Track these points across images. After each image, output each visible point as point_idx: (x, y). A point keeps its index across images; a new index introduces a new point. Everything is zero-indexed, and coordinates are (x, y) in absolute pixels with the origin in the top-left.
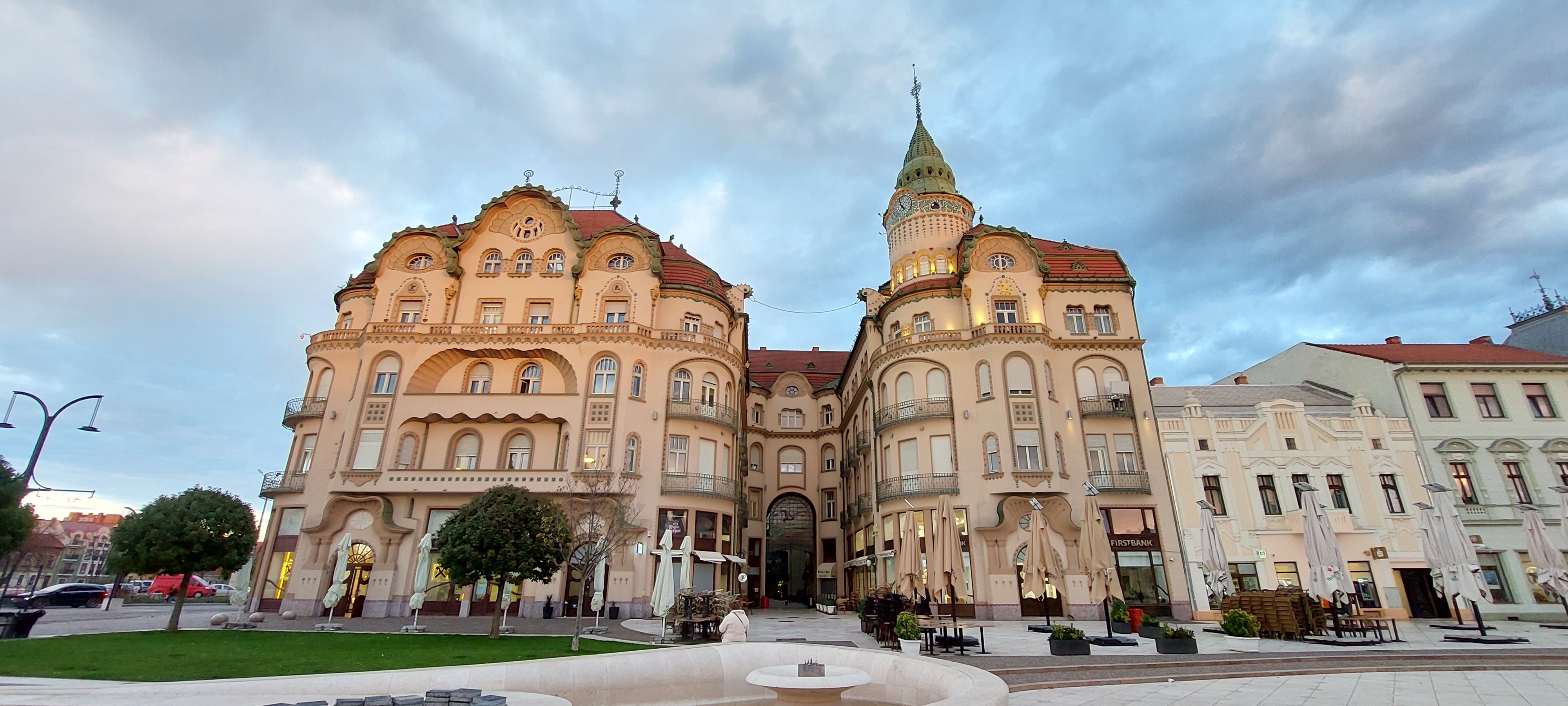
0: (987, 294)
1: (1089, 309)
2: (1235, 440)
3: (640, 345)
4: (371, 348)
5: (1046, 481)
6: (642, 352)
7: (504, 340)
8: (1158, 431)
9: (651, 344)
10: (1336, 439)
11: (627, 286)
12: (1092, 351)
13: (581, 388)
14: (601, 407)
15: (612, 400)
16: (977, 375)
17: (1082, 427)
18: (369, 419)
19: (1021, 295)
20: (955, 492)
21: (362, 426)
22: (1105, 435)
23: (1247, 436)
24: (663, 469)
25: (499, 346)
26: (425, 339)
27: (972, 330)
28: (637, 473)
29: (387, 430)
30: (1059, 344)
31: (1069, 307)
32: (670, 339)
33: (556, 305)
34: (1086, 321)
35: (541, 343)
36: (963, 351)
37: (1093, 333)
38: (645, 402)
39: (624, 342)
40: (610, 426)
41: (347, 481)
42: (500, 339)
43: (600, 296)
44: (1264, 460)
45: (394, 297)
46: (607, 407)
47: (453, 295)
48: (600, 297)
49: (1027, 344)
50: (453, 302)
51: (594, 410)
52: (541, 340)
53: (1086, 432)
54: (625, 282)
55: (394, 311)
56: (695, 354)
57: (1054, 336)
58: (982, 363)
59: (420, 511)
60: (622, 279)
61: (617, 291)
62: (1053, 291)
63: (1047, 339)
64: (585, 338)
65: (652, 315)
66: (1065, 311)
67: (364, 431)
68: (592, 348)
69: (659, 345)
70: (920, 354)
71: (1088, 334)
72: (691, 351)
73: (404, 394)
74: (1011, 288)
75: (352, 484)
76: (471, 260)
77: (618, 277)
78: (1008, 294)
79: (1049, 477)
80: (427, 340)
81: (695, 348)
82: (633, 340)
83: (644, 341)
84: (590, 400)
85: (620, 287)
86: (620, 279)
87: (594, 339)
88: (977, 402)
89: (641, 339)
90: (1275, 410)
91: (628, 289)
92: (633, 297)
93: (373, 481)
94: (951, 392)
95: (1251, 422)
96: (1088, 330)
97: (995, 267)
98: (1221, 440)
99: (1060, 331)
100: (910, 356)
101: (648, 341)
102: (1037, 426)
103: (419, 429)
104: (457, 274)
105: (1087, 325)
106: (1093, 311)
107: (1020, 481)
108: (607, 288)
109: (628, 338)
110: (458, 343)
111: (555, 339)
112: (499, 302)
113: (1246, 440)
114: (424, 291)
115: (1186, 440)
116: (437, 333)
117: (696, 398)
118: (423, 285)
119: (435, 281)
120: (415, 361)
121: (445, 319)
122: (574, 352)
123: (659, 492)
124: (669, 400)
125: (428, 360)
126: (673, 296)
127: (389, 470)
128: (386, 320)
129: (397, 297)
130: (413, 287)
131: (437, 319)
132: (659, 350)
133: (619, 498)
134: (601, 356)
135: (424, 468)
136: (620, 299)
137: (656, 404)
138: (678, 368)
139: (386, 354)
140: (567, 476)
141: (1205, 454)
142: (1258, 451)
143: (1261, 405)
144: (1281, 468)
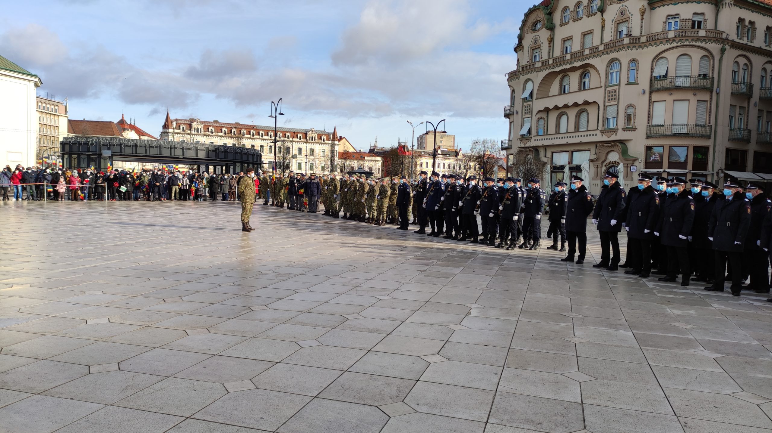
3: (631, 50)
4: (523, 78)
6: (633, 53)
7: (569, 63)
9: (640, 47)
11: (627, 10)
13: (603, 84)
14: (612, 92)
15: (617, 87)
18: (526, 113)
21: (524, 117)
24: (648, 123)
25: (568, 66)
26: (540, 70)
28: (633, 127)
29: (531, 117)
32: (652, 40)
33: (594, 33)
35: (585, 60)
38: (638, 84)
39: (622, 50)
40: (616, 103)
41: (521, 142)
42: (568, 62)
43: (614, 22)
45: (529, 49)
46: (615, 92)
47: (551, 40)
50: (552, 45)
51: (609, 94)
54: (626, 8)
55: (530, 56)
56: (668, 46)
59: (549, 155)
61: (622, 16)
64: (603, 53)
65: (642, 26)
67: (525, 119)
68: (607, 58)
69: (645, 46)
72: (664, 45)
73: (536, 99)
75: (523, 144)
76: (557, 18)
77: (623, 6)
80: (541, 70)
81: (668, 42)
82: (626, 48)
83: (634, 47)
84: (608, 89)
85: (624, 12)
86: (624, 7)
87: (607, 53)
89: (631, 46)
91: (628, 12)
92: (630, 17)
101: (637, 45)
103: (544, 115)
104: (551, 28)
108: (617, 15)
109: (623, 48)
110: (552, 69)
111: (590, 57)
112: (570, 38)
114: (540, 42)
116: (545, 64)
117: (671, 74)
118: (539, 39)
119: (543, 34)
120: (538, 82)
121: (549, 55)
122: (600, 63)
123: (645, 136)
124: (653, 79)
125: (542, 80)
126: (659, 7)
127: (534, 136)
128: (528, 62)
129: (531, 48)
130: (535, 41)
131: (545, 56)
132: (646, 49)
133: (622, 142)
134: (612, 61)
135: (548, 134)
136: (624, 20)
137: (644, 83)
138: (658, 58)
139: (528, 80)
140: (598, 132)
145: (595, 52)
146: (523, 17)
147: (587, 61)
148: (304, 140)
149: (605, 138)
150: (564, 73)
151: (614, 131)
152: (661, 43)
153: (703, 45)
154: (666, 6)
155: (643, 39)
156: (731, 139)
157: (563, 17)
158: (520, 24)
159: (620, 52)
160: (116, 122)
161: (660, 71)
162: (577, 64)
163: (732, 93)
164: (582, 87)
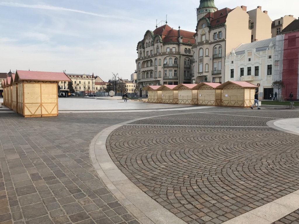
0: (200, 35)
4: (138, 62)
6: (160, 57)
8: (225, 60)
10: (259, 57)
12: (217, 44)
13: (154, 65)
15: (157, 66)
17: (213, 61)
22: (217, 62)
24: (164, 76)
25: (147, 60)
26: (142, 60)
28: (161, 77)
30: (211, 44)
31: (214, 33)
34: (217, 36)
40: (157, 70)
43: (156, 48)
47: (144, 52)
51: (155, 68)
56: (167, 56)
59: (145, 84)
61: (158, 47)
62: (211, 31)
64: (154, 57)
65: (161, 50)
73: (141, 68)
74: (204, 32)
75: (140, 81)
76: (145, 45)
79: (203, 73)
86: (158, 45)
90: (248, 52)
95: (242, 55)
96: (217, 38)
101: (160, 55)
102: (202, 63)
103: (143, 73)
104: (144, 48)
107: (199, 74)
110: (144, 60)
112: (148, 51)
113: (240, 60)
115: (229, 62)
117: (168, 63)
119: (142, 50)
120: (141, 63)
122: (153, 59)
123: (163, 79)
124: (164, 64)
127: (142, 79)
128: (140, 57)
129: (140, 53)
131: (143, 56)
132: (162, 56)
133: (159, 81)
134: (156, 59)
137: (162, 66)
138: (165, 59)
139: (139, 63)
140: (154, 78)
141: (233, 64)
142: (242, 62)
143: (245, 51)
144: (245, 66)
145: (152, 57)
146: (137, 44)
147: (151, 59)
148: (81, 78)
149: (155, 80)
150: (147, 61)
152: (165, 55)
153: (174, 56)
154: (166, 45)
155: (162, 54)
156: (184, 79)
157: (147, 45)
158: (137, 46)
159: (157, 57)
160: (8, 72)
161: (165, 63)
162: (149, 59)
163: (184, 68)
164: (151, 66)
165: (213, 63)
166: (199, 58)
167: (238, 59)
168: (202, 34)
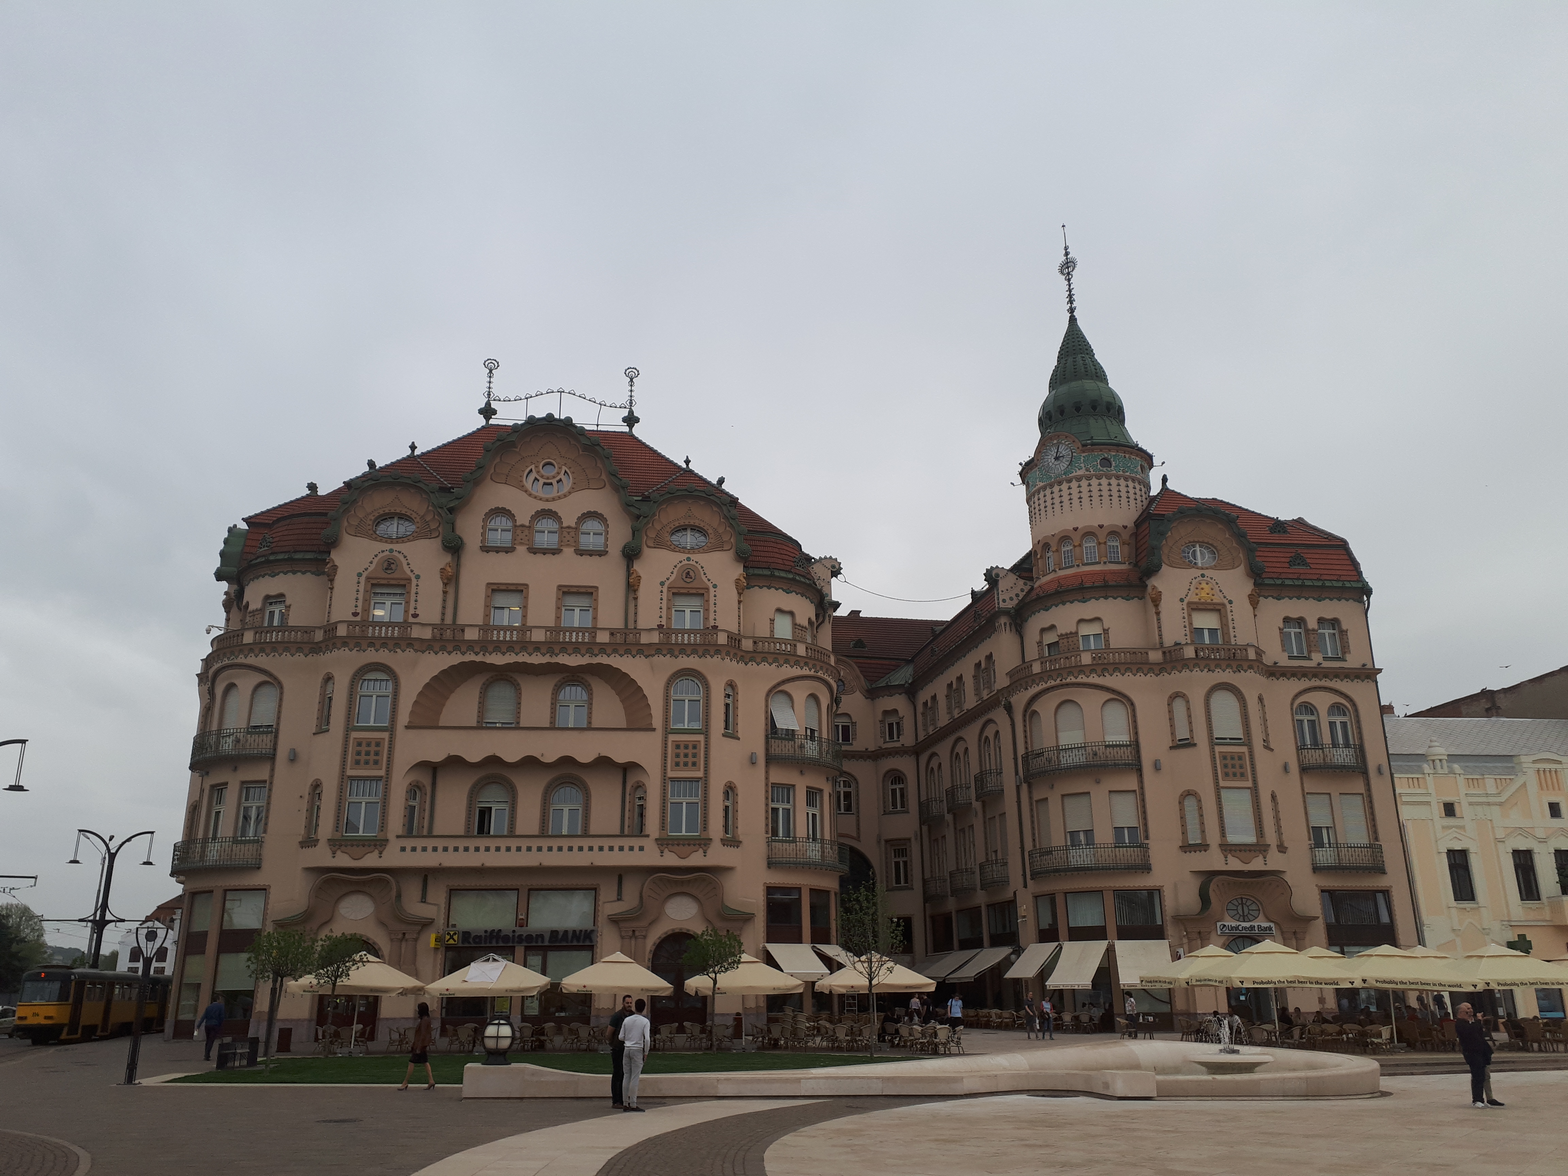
0: (1182, 600)
1: (1312, 624)
2: (1489, 804)
3: (731, 660)
4: (349, 658)
5: (1261, 857)
6: (732, 670)
8: (1394, 790)
9: (743, 659)
11: (703, 573)
12: (1315, 682)
13: (658, 720)
14: (686, 747)
15: (701, 737)
16: (1171, 712)
17: (1302, 784)
18: (357, 762)
19: (1226, 602)
20: (1146, 868)
21: (349, 773)
22: (1329, 794)
23: (1502, 799)
24: (768, 834)
26: (426, 646)
27: (1164, 650)
28: (736, 838)
29: (387, 779)
30: (1274, 672)
31: (1287, 620)
32: (763, 651)
33: (601, 596)
34: (1307, 639)
35: (596, 655)
36: (1150, 678)
37: (1317, 658)
38: (739, 739)
39: (712, 657)
40: (700, 774)
41: (339, 853)
42: (537, 649)
43: (665, 586)
44: (1522, 831)
45: (363, 580)
46: (695, 747)
47: (451, 579)
48: (665, 589)
49: (1237, 674)
50: (451, 590)
51: (678, 751)
52: (596, 652)
53: (1306, 791)
54: (699, 567)
55: (363, 600)
56: (797, 671)
57: (1268, 660)
58: (1176, 695)
60: (694, 563)
61: (688, 580)
62: (1266, 597)
63: (1261, 666)
64: (658, 652)
65: (740, 616)
66: (1281, 626)
67: (354, 781)
68: (670, 664)
69: (752, 659)
70: (1094, 679)
71: (1309, 659)
72: (792, 667)
73: (407, 727)
74: (1213, 592)
75: (346, 857)
76: (471, 526)
77: (689, 559)
78: (1209, 601)
79: (1264, 851)
80: (432, 648)
81: (797, 663)
82: (724, 654)
83: (735, 654)
84: (672, 738)
85: (692, 573)
86: (690, 562)
87: (671, 652)
88: (1171, 748)
89: (731, 651)
90: (1538, 766)
91: (704, 577)
92: (712, 590)
93: (376, 852)
94: (1136, 733)
95: (1508, 781)
96: (1310, 652)
97: (1190, 562)
98: (1471, 804)
99: (1275, 654)
100: (1079, 680)
101: (740, 654)
102: (1249, 784)
103: (424, 781)
104: (451, 546)
105: (1309, 646)
106: (1316, 627)
107: (1229, 856)
108: (674, 576)
109: (717, 651)
110: (477, 654)
111: (615, 651)
112: (519, 590)
113: (1500, 804)
114: (408, 572)
115: (1428, 803)
118: (404, 562)
119: (423, 556)
120: (415, 679)
121: (443, 614)
122: (646, 670)
123: (764, 864)
124: (774, 736)
125: (435, 678)
126: (761, 587)
127: (398, 837)
128: (355, 614)
129: (368, 579)
130: (390, 564)
132: (752, 666)
134: (684, 674)
135: (435, 833)
136: (694, 591)
137: (753, 738)
138: (777, 690)
139: (374, 668)
140: (649, 844)
141: (1451, 821)
142: (1515, 819)
143: (1523, 759)
144: (1543, 841)
147: (604, 660)
149: (671, 861)
151: (700, 845)
152: (787, 662)
154: (773, 589)
155: (747, 645)
157: (486, 531)
164: (557, 719)
165: (1304, 796)
166: (1218, 749)
167: (1491, 800)
168: (1195, 599)
